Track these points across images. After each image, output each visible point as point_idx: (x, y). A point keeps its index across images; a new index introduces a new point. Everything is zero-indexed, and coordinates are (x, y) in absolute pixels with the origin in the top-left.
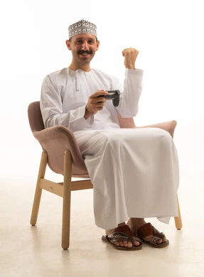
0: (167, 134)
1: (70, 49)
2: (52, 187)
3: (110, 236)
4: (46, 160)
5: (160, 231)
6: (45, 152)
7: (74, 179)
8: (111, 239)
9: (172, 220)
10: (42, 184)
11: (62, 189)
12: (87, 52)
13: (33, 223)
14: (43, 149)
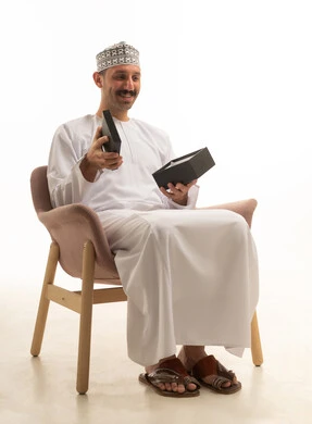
0: (240, 219)
1: (101, 86)
2: (64, 298)
3: (151, 375)
4: (57, 256)
5: (228, 368)
6: (56, 245)
7: (97, 286)
8: (153, 379)
9: (248, 352)
10: (49, 292)
11: (80, 299)
12: (131, 92)
13: (35, 353)
14: (53, 239)
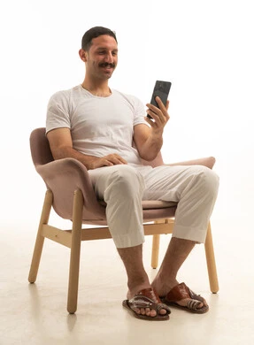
1: (85, 61)
2: (57, 235)
4: (51, 201)
6: (50, 191)
7: (85, 226)
10: (44, 230)
11: (70, 236)
12: (111, 64)
13: (32, 280)
14: (48, 187)
